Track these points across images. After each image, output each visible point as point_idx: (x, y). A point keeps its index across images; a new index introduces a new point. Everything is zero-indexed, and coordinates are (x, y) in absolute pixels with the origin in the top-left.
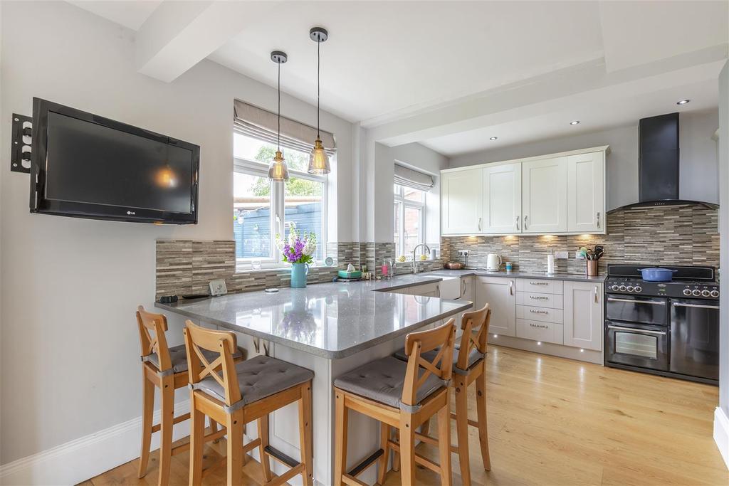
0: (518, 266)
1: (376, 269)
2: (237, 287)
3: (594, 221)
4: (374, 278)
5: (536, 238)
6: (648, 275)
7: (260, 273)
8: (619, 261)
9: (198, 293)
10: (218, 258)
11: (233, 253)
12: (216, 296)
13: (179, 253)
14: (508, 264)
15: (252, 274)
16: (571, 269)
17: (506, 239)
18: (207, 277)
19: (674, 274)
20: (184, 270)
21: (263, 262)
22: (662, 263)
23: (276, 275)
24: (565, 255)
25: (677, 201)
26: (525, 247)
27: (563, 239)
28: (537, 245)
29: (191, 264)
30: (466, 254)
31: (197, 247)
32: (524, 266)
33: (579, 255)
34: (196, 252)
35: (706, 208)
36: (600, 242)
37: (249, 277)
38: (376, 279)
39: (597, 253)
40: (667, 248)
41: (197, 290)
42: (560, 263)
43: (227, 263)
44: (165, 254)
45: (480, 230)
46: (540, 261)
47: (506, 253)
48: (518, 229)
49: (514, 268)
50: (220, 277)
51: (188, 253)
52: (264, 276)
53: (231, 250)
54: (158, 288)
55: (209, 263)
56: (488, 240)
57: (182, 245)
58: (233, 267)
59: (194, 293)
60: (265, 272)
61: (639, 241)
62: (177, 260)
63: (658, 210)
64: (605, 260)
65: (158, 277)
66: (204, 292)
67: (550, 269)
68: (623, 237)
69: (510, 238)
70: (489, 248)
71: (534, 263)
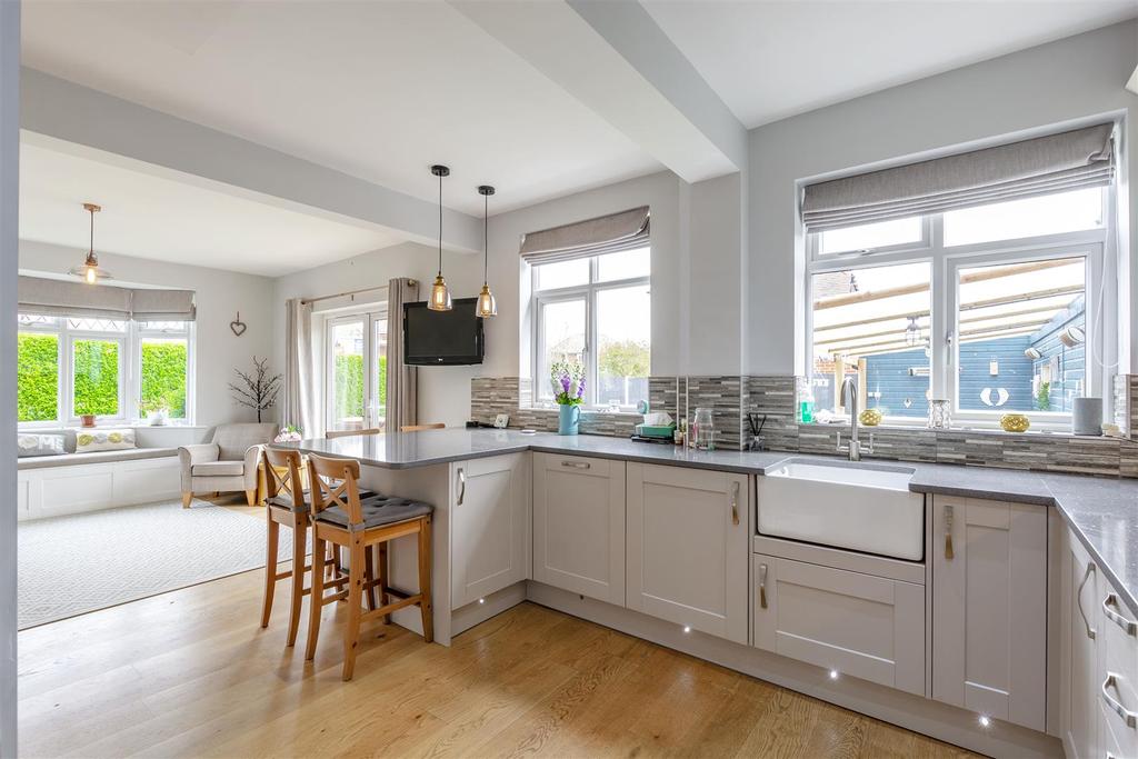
2: (521, 424)
9: (490, 423)
10: (507, 393)
11: (518, 389)
12: (498, 428)
13: (483, 389)
15: (534, 412)
18: (497, 410)
20: (485, 402)
29: (489, 397)
31: (494, 384)
34: (493, 388)
37: (531, 415)
41: (489, 420)
43: (514, 399)
44: (477, 389)
50: (505, 411)
51: (488, 388)
52: (545, 416)
53: (516, 386)
54: (469, 415)
55: (501, 398)
57: (484, 381)
58: (517, 403)
62: (481, 394)
65: (472, 406)
66: (493, 424)
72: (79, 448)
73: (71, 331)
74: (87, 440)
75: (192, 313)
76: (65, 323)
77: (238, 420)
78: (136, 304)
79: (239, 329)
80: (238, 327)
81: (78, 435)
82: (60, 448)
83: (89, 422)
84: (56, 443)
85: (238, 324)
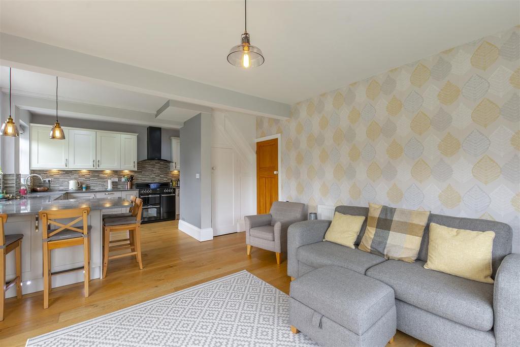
0: (90, 187)
1: (16, 192)
3: (132, 165)
4: (14, 198)
5: (102, 171)
6: (152, 186)
8: (140, 181)
14: (84, 186)
16: (119, 186)
17: (81, 172)
19: (160, 185)
22: (155, 182)
24: (116, 180)
25: (160, 159)
26: (94, 176)
27: (116, 173)
28: (101, 175)
30: (49, 181)
32: (94, 186)
33: (123, 180)
35: (168, 162)
36: (132, 174)
38: (16, 198)
39: (131, 178)
40: (156, 176)
42: (114, 183)
45: (66, 166)
46: (103, 183)
47: (82, 180)
48: (94, 166)
49: (88, 188)
56: (68, 173)
61: (147, 173)
63: (153, 162)
64: (135, 182)
67: (110, 187)
68: (141, 172)
69: (84, 171)
70: (68, 177)
71: (100, 184)
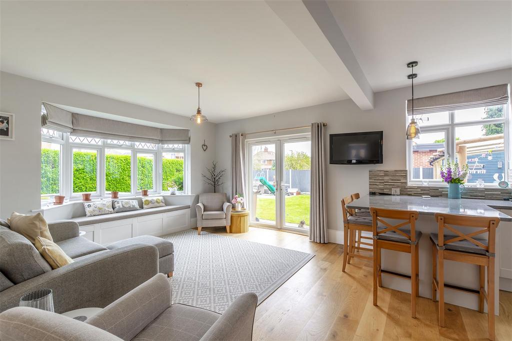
2: (409, 193)
7: (427, 187)
9: (387, 193)
10: (397, 178)
11: (406, 176)
12: (394, 195)
13: (378, 176)
15: (419, 187)
18: (391, 186)
20: (380, 182)
21: (430, 182)
23: (438, 190)
29: (383, 180)
31: (386, 173)
34: (386, 175)
37: (417, 189)
41: (386, 191)
43: (402, 181)
44: (372, 176)
50: (398, 187)
51: (382, 176)
52: (427, 189)
53: (404, 174)
54: (370, 189)
55: (392, 180)
57: (379, 172)
58: (406, 183)
59: (385, 192)
60: (429, 187)
62: (377, 178)
65: (370, 184)
66: (389, 193)
72: (145, 206)
73: (137, 149)
74: (148, 202)
75: (187, 140)
76: (134, 144)
77: (206, 192)
78: (163, 136)
79: (205, 148)
80: (205, 147)
81: (144, 200)
82: (137, 206)
83: (145, 193)
84: (135, 204)
85: (205, 146)
